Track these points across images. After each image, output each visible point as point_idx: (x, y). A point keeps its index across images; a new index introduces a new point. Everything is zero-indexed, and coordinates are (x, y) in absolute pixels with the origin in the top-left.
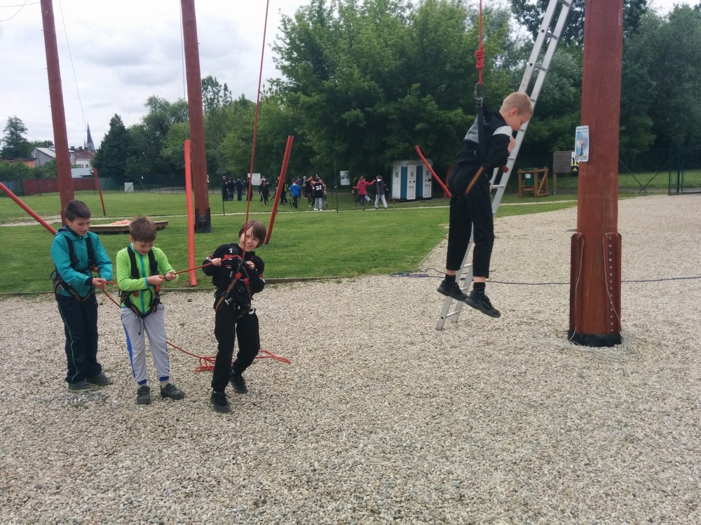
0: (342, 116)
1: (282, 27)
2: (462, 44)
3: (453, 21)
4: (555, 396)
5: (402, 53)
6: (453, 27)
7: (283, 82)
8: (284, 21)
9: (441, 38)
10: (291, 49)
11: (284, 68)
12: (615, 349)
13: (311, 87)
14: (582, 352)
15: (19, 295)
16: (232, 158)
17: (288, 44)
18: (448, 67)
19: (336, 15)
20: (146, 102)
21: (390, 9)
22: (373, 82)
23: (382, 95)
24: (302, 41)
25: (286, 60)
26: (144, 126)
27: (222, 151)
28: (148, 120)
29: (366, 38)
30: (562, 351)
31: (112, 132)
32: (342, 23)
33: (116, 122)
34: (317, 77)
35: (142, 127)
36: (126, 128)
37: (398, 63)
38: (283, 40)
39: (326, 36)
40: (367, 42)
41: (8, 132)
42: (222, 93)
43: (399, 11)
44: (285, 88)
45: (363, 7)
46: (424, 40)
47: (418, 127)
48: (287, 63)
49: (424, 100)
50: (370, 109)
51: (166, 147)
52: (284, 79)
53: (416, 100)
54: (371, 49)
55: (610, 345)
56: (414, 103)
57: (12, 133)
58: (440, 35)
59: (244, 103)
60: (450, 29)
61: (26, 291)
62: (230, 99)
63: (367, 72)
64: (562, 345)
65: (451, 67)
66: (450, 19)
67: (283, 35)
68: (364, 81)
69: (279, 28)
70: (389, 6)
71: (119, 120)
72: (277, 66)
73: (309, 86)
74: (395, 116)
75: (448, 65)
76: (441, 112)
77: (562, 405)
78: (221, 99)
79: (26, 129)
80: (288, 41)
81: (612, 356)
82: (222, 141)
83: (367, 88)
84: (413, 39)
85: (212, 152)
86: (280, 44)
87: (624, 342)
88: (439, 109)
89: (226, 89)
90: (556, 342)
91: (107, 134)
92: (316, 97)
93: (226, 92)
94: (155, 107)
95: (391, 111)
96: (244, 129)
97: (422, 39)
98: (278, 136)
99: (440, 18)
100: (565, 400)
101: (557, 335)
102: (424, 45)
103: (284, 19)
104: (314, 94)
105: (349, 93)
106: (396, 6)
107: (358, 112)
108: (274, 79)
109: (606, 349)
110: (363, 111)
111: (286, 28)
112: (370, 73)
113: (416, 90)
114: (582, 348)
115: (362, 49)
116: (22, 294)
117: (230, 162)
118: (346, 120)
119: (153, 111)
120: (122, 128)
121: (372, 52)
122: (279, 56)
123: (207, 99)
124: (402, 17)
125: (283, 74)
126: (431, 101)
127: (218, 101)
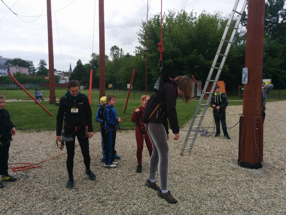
0: (164, 62)
1: (142, 26)
2: (215, 33)
3: (212, 24)
4: (223, 192)
5: (190, 37)
6: (212, 27)
7: (142, 48)
8: (143, 24)
9: (207, 31)
10: (145, 35)
11: (142, 42)
12: (259, 170)
13: (152, 50)
14: (243, 171)
15: (20, 129)
16: (122, 78)
17: (144, 33)
18: (209, 43)
19: (164, 21)
20: (91, 55)
21: (187, 19)
22: (178, 49)
23: (181, 54)
24: (150, 32)
25: (143, 39)
26: (90, 64)
27: (118, 75)
28: (91, 62)
29: (175, 31)
30: (233, 169)
31: (77, 66)
32: (167, 25)
33: (79, 62)
34: (155, 46)
35: (89, 64)
36: (83, 65)
37: (188, 41)
38: (142, 31)
39: (160, 30)
40: (176, 32)
41: (40, 65)
42: (120, 52)
43: (191, 20)
44: (143, 50)
45: (176, 19)
46: (200, 32)
47: (196, 67)
48: (143, 40)
49: (199, 56)
50: (176, 60)
51: (98, 73)
52: (142, 46)
53: (195, 56)
54: (177, 35)
55: (257, 168)
56: (194, 57)
57: (41, 66)
58: (206, 30)
59: (128, 56)
60: (210, 28)
61: (23, 128)
62: (123, 55)
63: (175, 44)
64: (234, 166)
65: (211, 43)
66: (211, 23)
67: (142, 29)
68: (174, 48)
69: (141, 26)
70: (187, 18)
71: (81, 61)
72: (139, 42)
73: (151, 50)
74: (186, 63)
75: (209, 42)
76: (206, 61)
77: (225, 197)
78: (119, 55)
79: (47, 64)
80: (144, 32)
81: (256, 174)
82: (119, 71)
83: (175, 51)
84: (195, 31)
85: (114, 75)
86: (141, 33)
87: (263, 168)
88: (205, 60)
89: (121, 50)
90: (232, 165)
91: (76, 67)
92: (154, 54)
93: (122, 52)
94: (94, 57)
95: (185, 60)
96: (127, 66)
97: (199, 31)
98: (140, 70)
99: (207, 23)
100: (227, 194)
101: (233, 161)
102: (199, 34)
103: (143, 23)
104: (153, 53)
105: (168, 53)
106: (189, 18)
107: (171, 60)
108: (138, 47)
109: (254, 170)
110: (173, 60)
111: (144, 27)
112: (177, 45)
113: (195, 52)
114: (243, 169)
115: (174, 35)
116: (21, 129)
117: (121, 79)
118: (166, 64)
119: (93, 59)
120: (81, 64)
121: (178, 36)
122: (140, 38)
123: (114, 54)
124: (192, 23)
125: (142, 45)
126: (202, 56)
127: (118, 55)
